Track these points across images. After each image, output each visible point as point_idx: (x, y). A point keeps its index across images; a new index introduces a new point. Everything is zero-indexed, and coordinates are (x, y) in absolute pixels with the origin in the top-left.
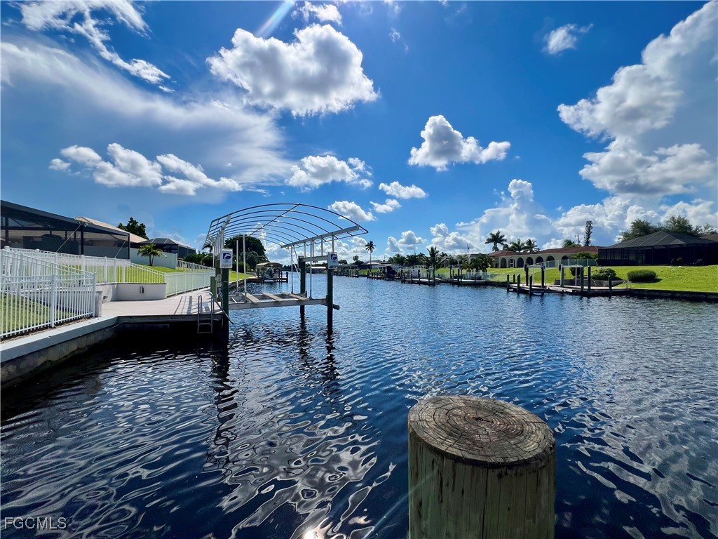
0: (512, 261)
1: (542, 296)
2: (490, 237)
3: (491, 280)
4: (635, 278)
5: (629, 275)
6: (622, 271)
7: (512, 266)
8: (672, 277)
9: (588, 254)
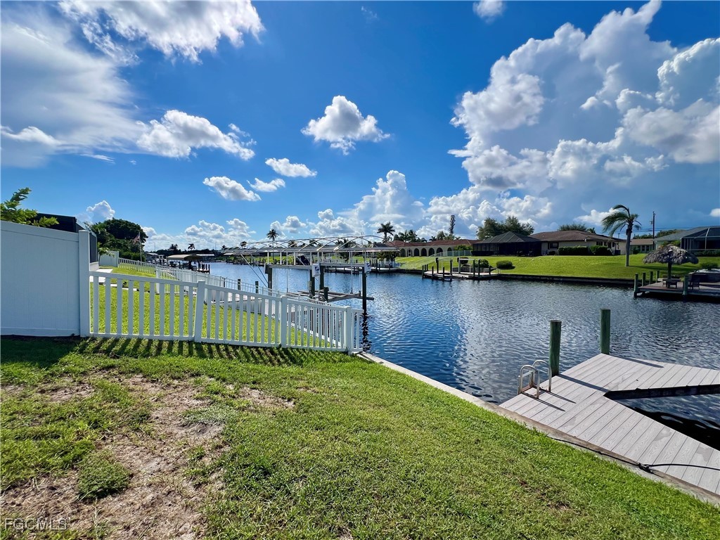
0: (410, 251)
2: (381, 227)
3: (401, 268)
4: (501, 266)
5: (497, 264)
6: (493, 260)
7: (410, 255)
8: (524, 264)
9: (464, 247)
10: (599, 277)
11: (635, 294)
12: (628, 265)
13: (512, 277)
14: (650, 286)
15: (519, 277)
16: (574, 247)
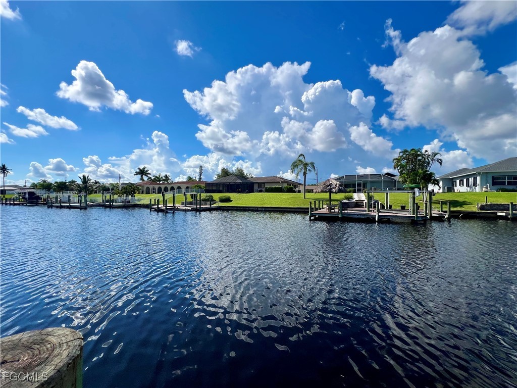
0: (154, 189)
1: (173, 213)
2: (138, 171)
3: (138, 203)
4: (222, 200)
5: (219, 198)
6: (216, 196)
7: (154, 192)
8: (239, 199)
9: (200, 186)
10: (287, 206)
11: (310, 218)
12: (305, 198)
13: (229, 208)
14: (318, 212)
15: (234, 208)
16: (274, 186)
